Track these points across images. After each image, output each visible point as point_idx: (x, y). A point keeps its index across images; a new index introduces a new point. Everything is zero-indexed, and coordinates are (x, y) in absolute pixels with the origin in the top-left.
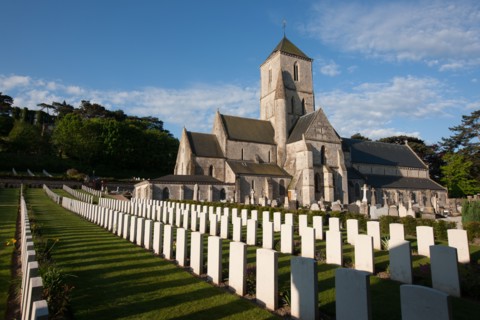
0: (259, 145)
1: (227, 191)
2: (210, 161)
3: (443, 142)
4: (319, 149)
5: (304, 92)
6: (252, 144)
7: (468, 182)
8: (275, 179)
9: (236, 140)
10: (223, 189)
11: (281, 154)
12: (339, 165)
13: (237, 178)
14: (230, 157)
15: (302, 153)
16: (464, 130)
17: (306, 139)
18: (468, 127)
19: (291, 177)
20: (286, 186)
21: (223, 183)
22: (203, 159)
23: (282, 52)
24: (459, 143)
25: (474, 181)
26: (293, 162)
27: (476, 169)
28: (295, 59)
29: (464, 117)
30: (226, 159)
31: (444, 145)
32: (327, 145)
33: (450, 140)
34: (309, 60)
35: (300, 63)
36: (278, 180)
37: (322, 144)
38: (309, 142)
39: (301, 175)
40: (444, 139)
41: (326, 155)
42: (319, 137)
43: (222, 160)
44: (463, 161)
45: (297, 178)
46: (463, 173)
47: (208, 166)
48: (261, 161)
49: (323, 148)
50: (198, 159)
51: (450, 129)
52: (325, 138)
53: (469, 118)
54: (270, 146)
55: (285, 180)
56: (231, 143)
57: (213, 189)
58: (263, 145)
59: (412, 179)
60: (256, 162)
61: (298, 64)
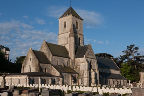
0: (64, 58)
1: (56, 80)
2: (45, 65)
3: (120, 57)
4: (90, 62)
5: (80, 34)
6: (61, 58)
7: (130, 75)
8: (73, 74)
9: (56, 56)
10: (55, 79)
11: (72, 63)
12: (96, 69)
13: (60, 74)
14: (53, 64)
15: (84, 63)
16: (127, 52)
17: (86, 57)
18: (129, 51)
19: (78, 74)
20: (76, 78)
21: (55, 76)
22: (43, 64)
23: (72, 15)
24: (126, 58)
25: (132, 75)
26: (79, 67)
27: (132, 70)
28: (77, 19)
29: (128, 47)
30: (52, 65)
31: (121, 58)
32: (92, 60)
33: (123, 57)
34: (82, 20)
35: (79, 21)
36: (74, 75)
37: (91, 59)
38: (87, 58)
39: (83, 73)
40: (120, 56)
41: (92, 64)
42: (90, 56)
43: (50, 65)
44: (128, 66)
45: (82, 74)
46: (128, 71)
47: (45, 68)
48: (65, 66)
49: (91, 61)
50: (41, 64)
51: (123, 51)
52: (91, 57)
53: (129, 47)
54: (68, 59)
55: (76, 75)
56: (54, 57)
57: (52, 79)
58: (65, 58)
59: (115, 74)
60: (63, 66)
61: (78, 21)
